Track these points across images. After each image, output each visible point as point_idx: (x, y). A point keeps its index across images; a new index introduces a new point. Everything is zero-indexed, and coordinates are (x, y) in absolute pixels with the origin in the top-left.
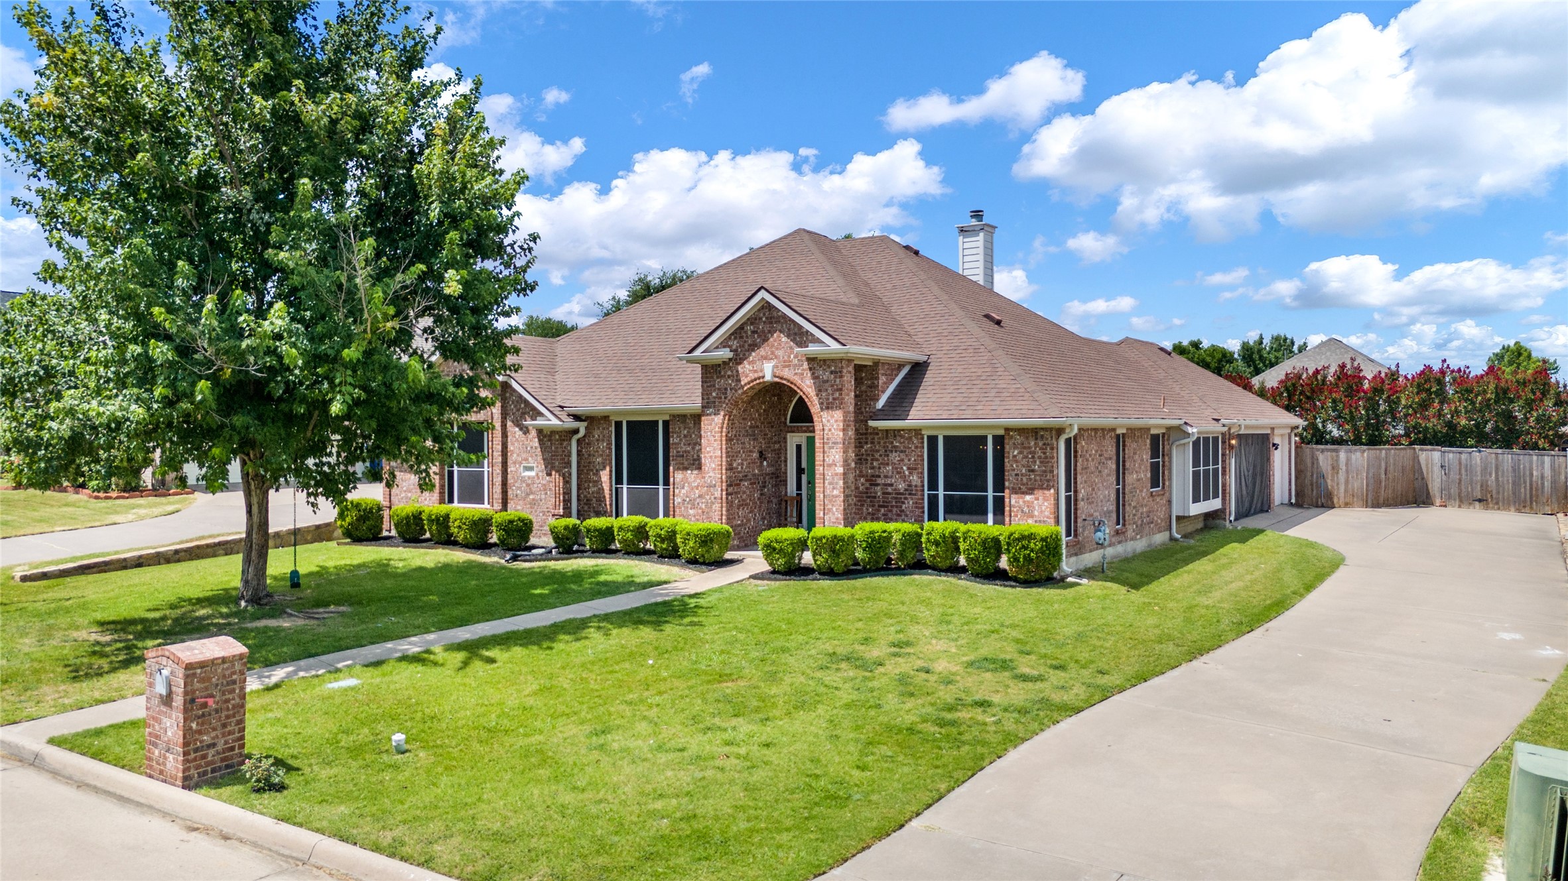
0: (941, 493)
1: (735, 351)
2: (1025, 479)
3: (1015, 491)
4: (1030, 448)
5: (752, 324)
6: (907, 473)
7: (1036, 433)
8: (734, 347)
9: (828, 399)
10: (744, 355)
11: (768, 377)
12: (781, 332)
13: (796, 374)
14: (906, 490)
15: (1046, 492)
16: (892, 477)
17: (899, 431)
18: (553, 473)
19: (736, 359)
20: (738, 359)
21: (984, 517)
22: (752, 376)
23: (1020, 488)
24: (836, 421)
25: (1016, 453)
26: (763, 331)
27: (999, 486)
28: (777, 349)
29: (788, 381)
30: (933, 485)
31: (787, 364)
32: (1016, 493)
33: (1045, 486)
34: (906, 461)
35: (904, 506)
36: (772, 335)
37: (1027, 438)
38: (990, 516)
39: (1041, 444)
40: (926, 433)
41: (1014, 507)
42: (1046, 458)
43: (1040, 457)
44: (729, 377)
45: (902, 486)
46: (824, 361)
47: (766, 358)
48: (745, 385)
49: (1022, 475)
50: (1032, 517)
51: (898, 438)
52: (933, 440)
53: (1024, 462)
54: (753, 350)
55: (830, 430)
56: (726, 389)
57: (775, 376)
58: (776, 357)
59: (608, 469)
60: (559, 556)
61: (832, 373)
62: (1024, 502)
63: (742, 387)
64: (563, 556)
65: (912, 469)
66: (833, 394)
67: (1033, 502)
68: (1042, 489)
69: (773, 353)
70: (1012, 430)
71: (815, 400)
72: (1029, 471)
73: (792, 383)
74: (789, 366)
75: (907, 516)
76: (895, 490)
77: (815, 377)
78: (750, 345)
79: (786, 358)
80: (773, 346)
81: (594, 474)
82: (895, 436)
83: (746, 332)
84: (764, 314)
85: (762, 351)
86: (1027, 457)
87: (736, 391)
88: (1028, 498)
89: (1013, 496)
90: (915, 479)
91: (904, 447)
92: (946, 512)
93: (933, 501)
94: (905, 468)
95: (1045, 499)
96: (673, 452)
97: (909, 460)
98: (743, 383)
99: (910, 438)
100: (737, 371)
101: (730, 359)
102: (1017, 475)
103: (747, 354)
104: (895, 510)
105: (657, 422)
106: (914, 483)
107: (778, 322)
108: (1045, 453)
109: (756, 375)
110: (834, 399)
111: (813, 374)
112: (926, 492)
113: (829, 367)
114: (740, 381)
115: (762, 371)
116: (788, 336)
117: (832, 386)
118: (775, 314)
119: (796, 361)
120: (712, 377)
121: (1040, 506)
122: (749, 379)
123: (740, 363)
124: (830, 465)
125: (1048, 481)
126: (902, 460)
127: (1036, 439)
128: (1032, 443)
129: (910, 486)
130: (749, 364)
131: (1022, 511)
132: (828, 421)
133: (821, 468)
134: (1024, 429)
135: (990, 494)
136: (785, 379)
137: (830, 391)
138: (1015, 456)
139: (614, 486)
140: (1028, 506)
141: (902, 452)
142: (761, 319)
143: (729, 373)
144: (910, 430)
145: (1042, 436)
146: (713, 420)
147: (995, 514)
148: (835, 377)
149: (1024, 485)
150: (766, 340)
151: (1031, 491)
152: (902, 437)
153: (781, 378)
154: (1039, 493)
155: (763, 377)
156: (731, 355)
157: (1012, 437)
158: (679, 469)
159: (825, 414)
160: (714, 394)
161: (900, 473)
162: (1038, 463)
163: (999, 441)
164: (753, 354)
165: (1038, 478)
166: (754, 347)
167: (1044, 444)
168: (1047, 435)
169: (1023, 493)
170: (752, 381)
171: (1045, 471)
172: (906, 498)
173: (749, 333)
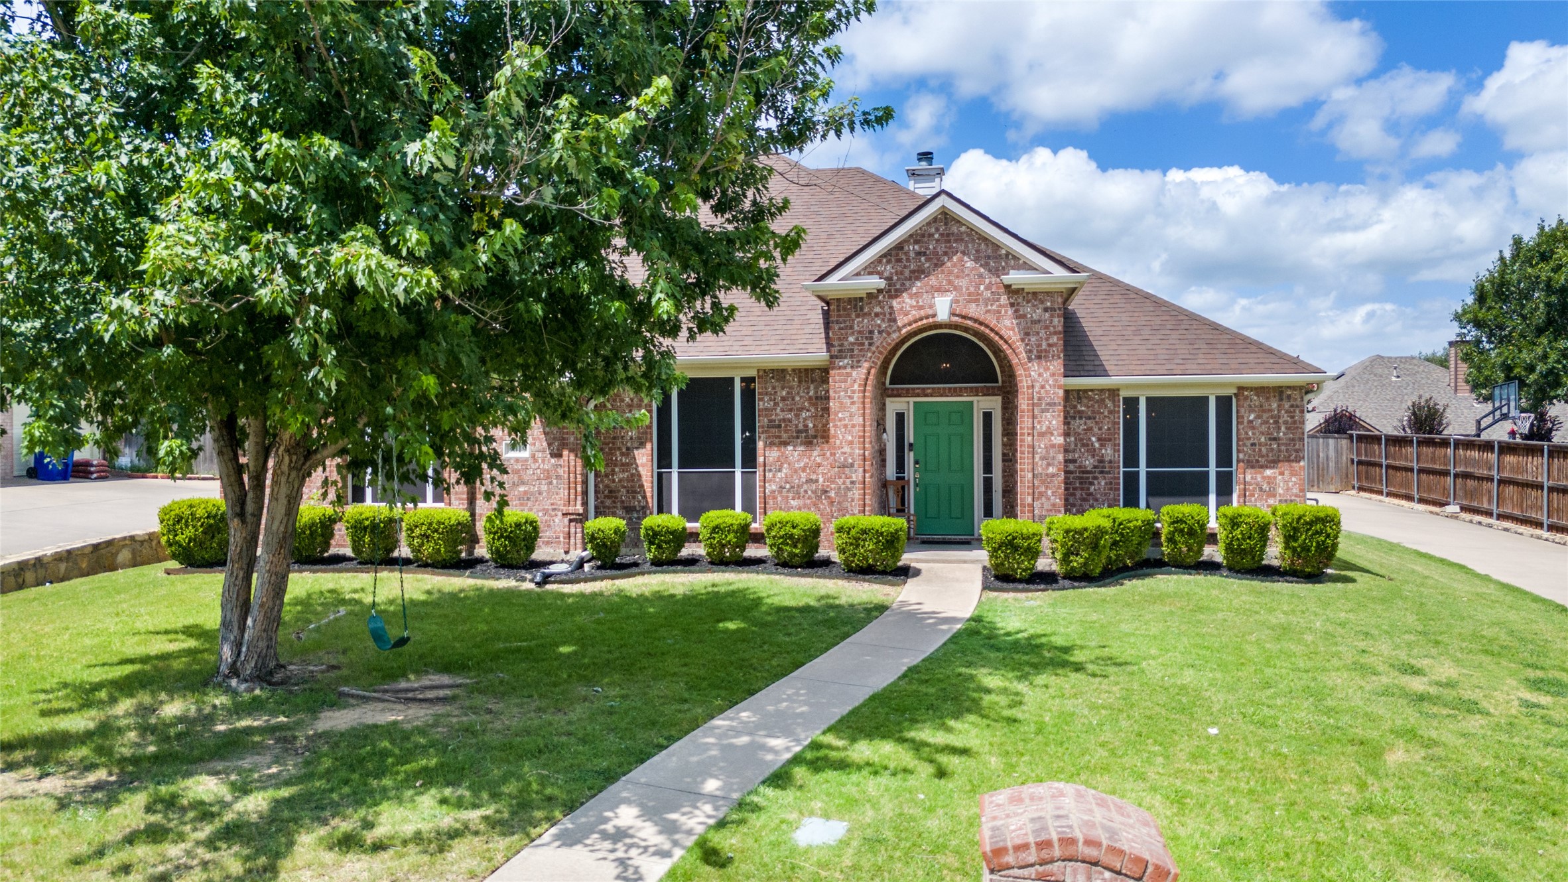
0: (1143, 469)
1: (889, 279)
2: (1264, 450)
3: (1252, 464)
4: (1271, 411)
5: (916, 242)
6: (1097, 445)
7: (1281, 393)
8: (886, 274)
9: (1040, 345)
10: (903, 284)
11: (943, 315)
12: (963, 253)
13: (988, 311)
14: (1095, 467)
15: (1294, 464)
16: (1074, 451)
17: (1086, 391)
18: (565, 453)
19: (890, 291)
20: (893, 290)
21: (1204, 499)
22: (915, 313)
23: (1257, 461)
24: (1053, 375)
25: (1251, 417)
26: (935, 253)
27: (1225, 458)
28: (958, 277)
29: (975, 321)
30: (1131, 458)
31: (974, 298)
32: (1253, 467)
33: (1292, 457)
34: (1096, 430)
35: (1092, 489)
36: (950, 259)
37: (1268, 399)
38: (1212, 498)
39: (1287, 405)
40: (1124, 393)
41: (1250, 484)
42: (1295, 422)
43: (1286, 422)
44: (877, 315)
45: (1089, 463)
46: (1035, 294)
47: (940, 290)
48: (904, 326)
49: (1260, 444)
50: (1274, 496)
51: (1085, 401)
52: (1131, 404)
53: (1264, 428)
54: (918, 278)
55: (1043, 387)
56: (871, 332)
57: (954, 315)
58: (955, 289)
59: (649, 446)
60: (599, 573)
61: (1046, 310)
62: (1264, 478)
63: (899, 329)
64: (604, 573)
65: (1105, 440)
66: (1047, 339)
67: (1275, 478)
68: (1289, 461)
69: (950, 282)
70: (1246, 389)
71: (1021, 348)
72: (1270, 439)
73: (981, 324)
74: (977, 301)
75: (1096, 500)
76: (1080, 467)
77: (1019, 316)
78: (913, 272)
79: (972, 289)
80: (950, 273)
81: (622, 454)
82: (1079, 398)
83: (907, 254)
84: (937, 230)
85: (933, 281)
86: (1267, 422)
87: (889, 334)
88: (1268, 472)
89: (1248, 471)
90: (1108, 452)
91: (1093, 412)
92: (1149, 493)
93: (1131, 481)
94: (1094, 439)
95: (1293, 474)
96: (761, 422)
97: (1100, 429)
98: (900, 324)
99: (1103, 400)
100: (891, 307)
101: (880, 291)
102: (1253, 444)
103: (907, 283)
104: (1078, 493)
105: (732, 380)
106: (1107, 459)
107: (959, 240)
108: (1292, 417)
109: (922, 313)
110: (1050, 345)
111: (1016, 311)
112: (1122, 469)
113: (1042, 302)
114: (895, 320)
115: (931, 307)
116: (976, 260)
117: (1047, 327)
118: (955, 229)
119: (988, 294)
120: (849, 315)
121: (1286, 482)
122: (910, 317)
123: (896, 297)
124: (1042, 434)
125: (1297, 451)
126: (1090, 429)
127: (1281, 400)
128: (1275, 405)
129: (1101, 461)
130: (911, 297)
131: (1261, 489)
132: (1040, 375)
133: (1030, 438)
134: (1263, 388)
135: (1213, 469)
136: (970, 319)
137: (1043, 334)
138: (1251, 422)
139: (656, 470)
140: (1269, 483)
141: (1089, 418)
142: (931, 235)
143: (878, 309)
144: (1102, 391)
145: (1289, 397)
146: (849, 375)
147: (1218, 494)
148: (1052, 316)
149: (1263, 456)
150: (939, 264)
151: (1273, 463)
152: (1090, 398)
153: (964, 317)
154: (1284, 466)
155: (934, 316)
156: (882, 284)
157: (1246, 398)
158: (772, 444)
159: (1035, 368)
160: (851, 339)
161: (1087, 445)
162: (1283, 429)
163: (1224, 404)
164: (918, 284)
165: (1283, 448)
166: (919, 273)
167: (1292, 406)
168: (1296, 395)
169: (1262, 467)
170: (916, 321)
171: (1293, 440)
172: (1095, 478)
173: (912, 255)
